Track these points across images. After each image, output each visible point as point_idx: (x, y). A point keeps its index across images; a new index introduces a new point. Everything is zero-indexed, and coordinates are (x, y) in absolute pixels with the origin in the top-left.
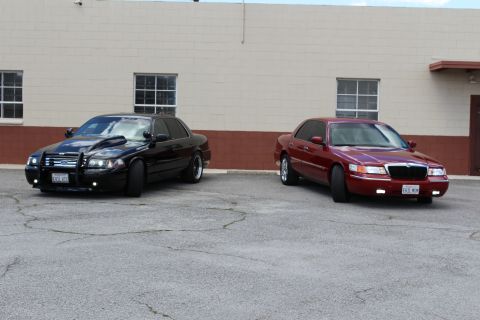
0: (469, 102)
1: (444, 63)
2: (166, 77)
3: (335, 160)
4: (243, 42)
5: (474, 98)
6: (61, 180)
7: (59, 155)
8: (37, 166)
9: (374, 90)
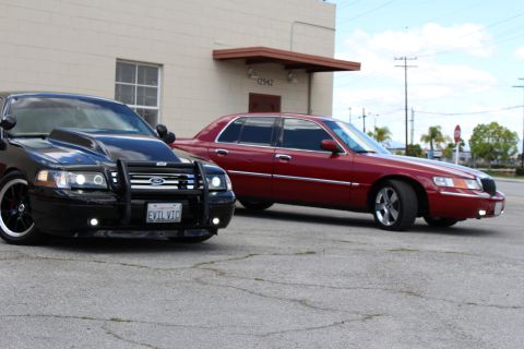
0: (247, 102)
1: (260, 49)
3: (386, 173)
5: (252, 96)
6: (165, 216)
7: (155, 166)
8: (102, 190)
9: (154, 80)
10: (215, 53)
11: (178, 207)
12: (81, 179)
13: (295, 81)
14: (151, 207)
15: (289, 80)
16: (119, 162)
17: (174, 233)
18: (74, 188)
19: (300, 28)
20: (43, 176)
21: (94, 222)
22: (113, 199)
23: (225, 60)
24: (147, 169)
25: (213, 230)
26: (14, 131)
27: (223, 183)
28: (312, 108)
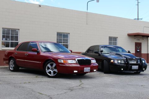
0: (135, 44)
1: (138, 33)
2: (66, 34)
4: (87, 24)
5: (136, 43)
6: (135, 68)
7: (133, 59)
8: (123, 63)
9: (116, 40)
10: (128, 34)
11: (137, 66)
12: (119, 62)
13: (145, 39)
14: (133, 66)
15: (143, 39)
16: (127, 58)
17: (136, 71)
18: (118, 63)
19: (145, 28)
20: (112, 61)
21: (122, 69)
22: (125, 65)
23: (130, 35)
24: (131, 59)
25: (143, 71)
26: (103, 53)
27: (145, 62)
28: (148, 45)
